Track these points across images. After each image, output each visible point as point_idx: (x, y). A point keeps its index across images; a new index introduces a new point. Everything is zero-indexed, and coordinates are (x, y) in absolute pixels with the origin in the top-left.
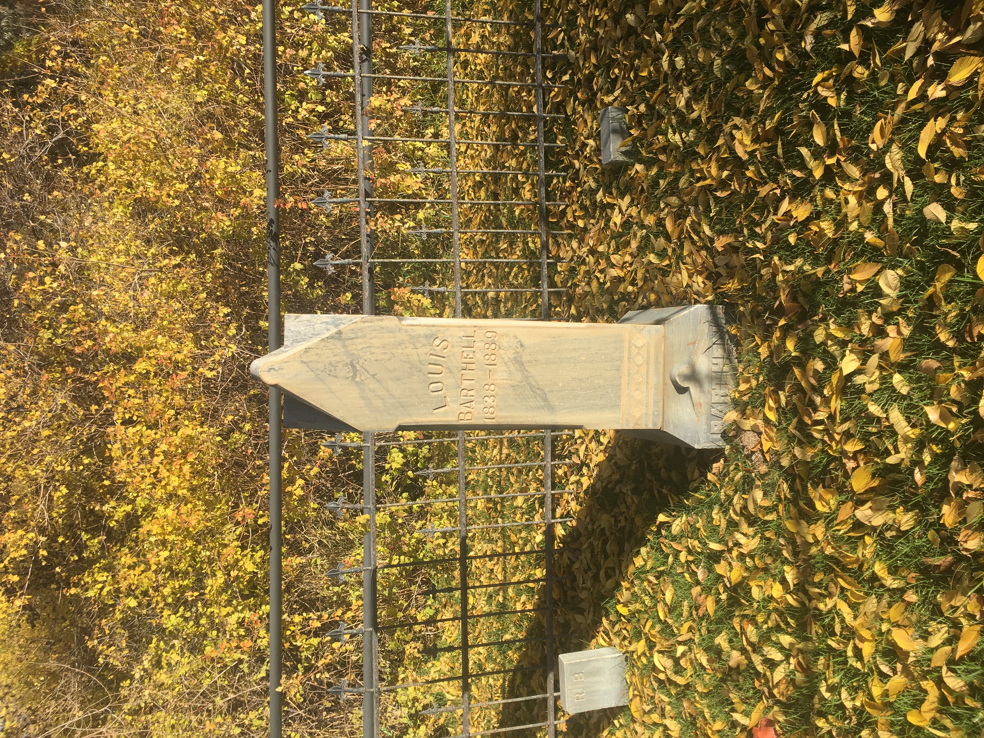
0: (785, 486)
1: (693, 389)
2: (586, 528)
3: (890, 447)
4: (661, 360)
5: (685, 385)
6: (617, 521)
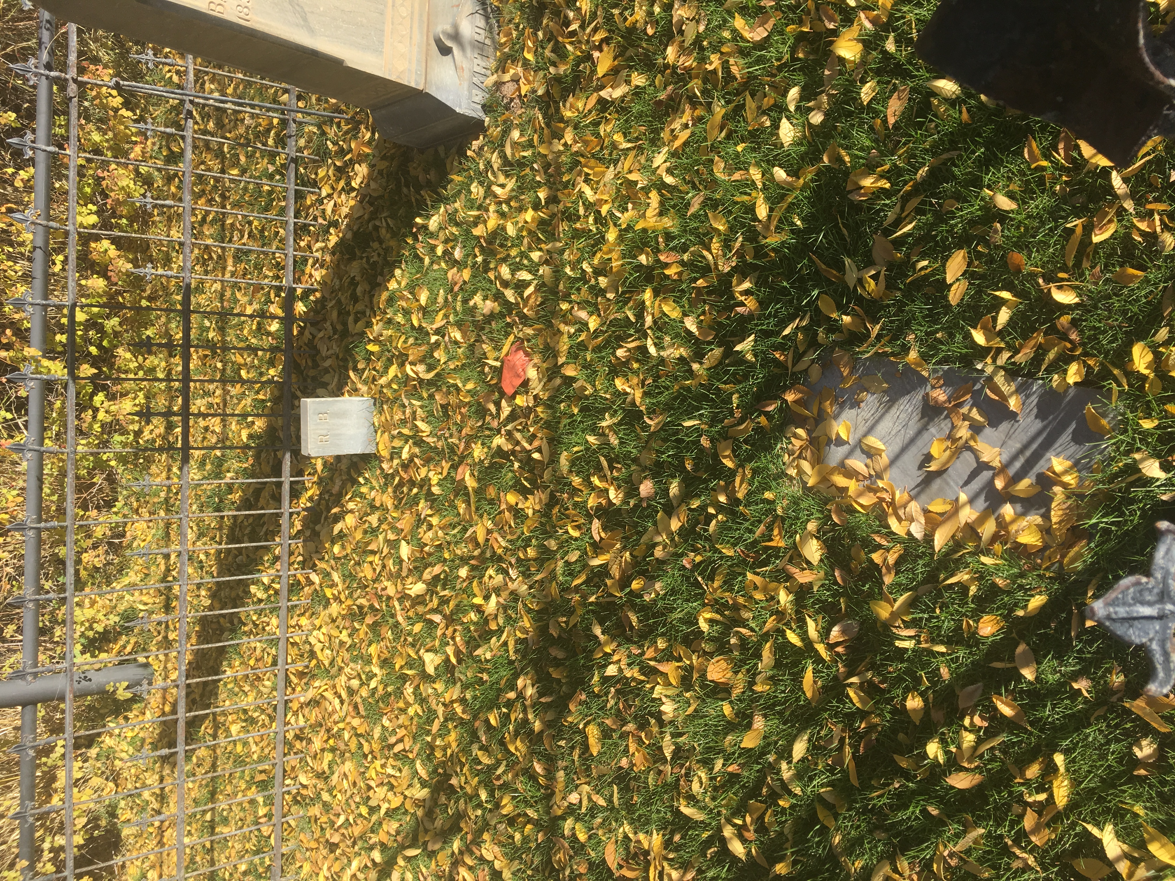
0: (540, 116)
1: (456, 51)
2: (332, 291)
5: (449, 43)
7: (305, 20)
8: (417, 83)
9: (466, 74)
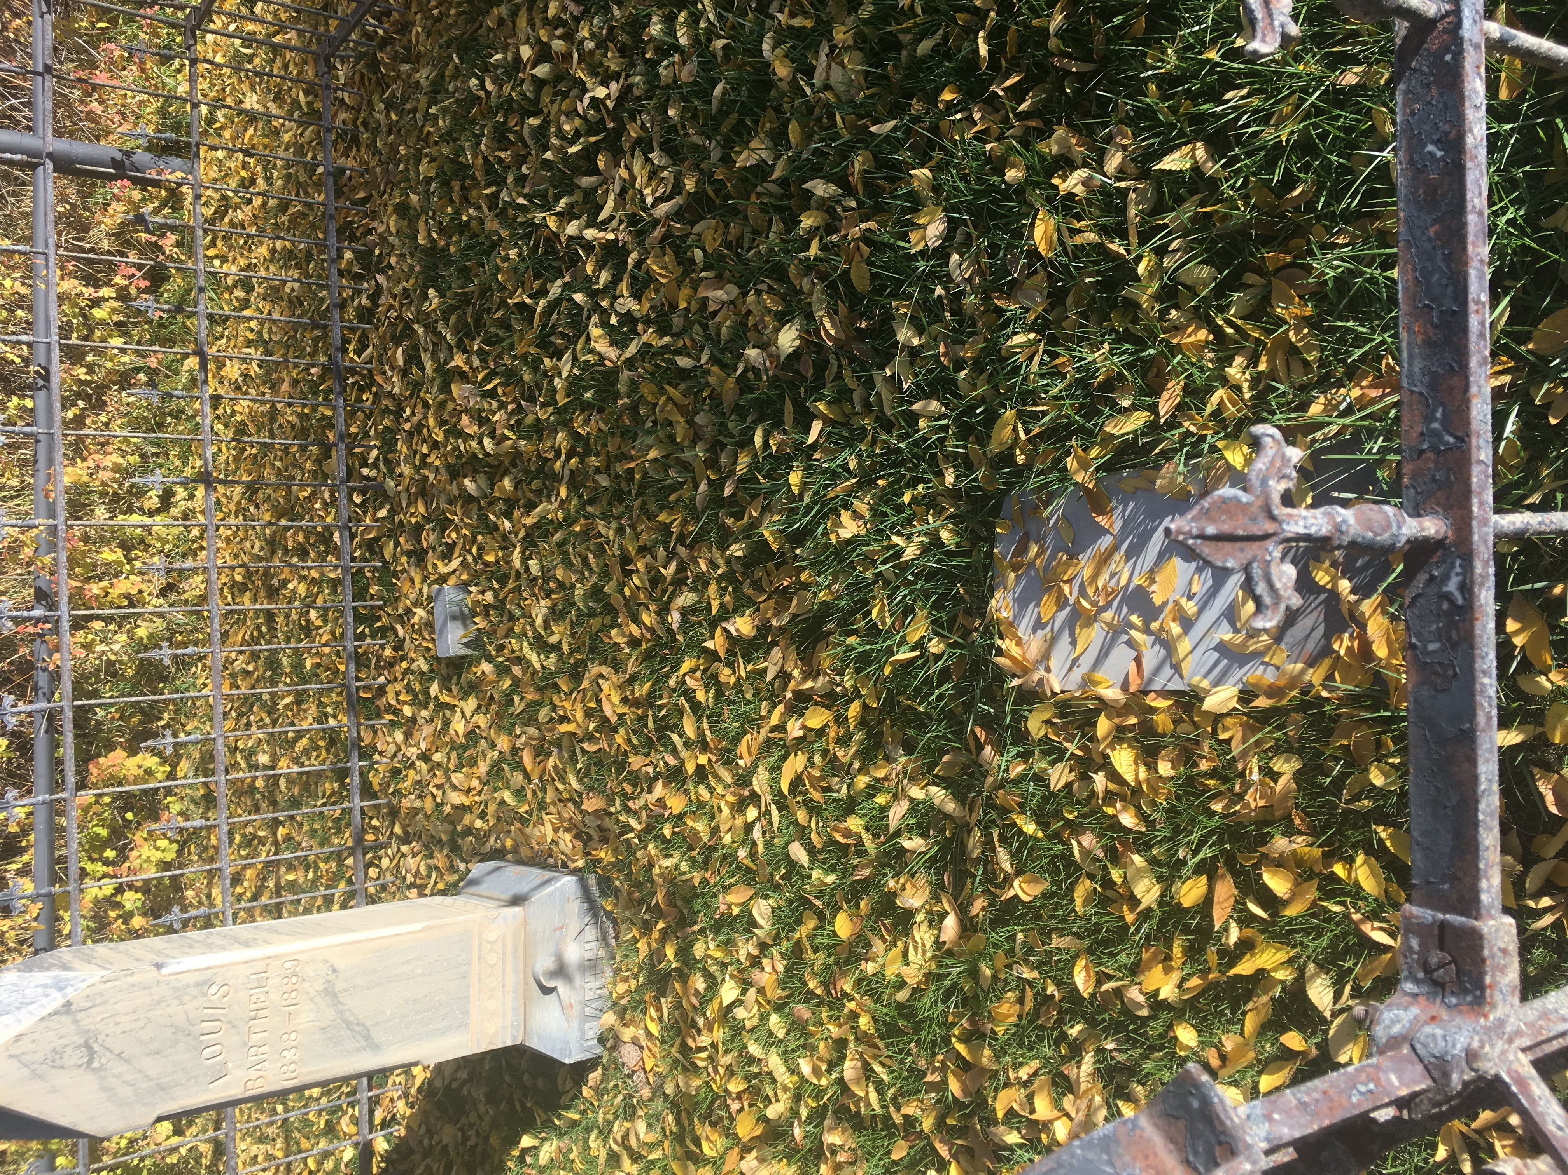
0: (670, 1118)
1: (562, 988)
2: (421, 1142)
3: (771, 1094)
4: (521, 954)
5: (550, 984)
6: (466, 1138)
7: (368, 1037)
8: (514, 1038)
9: (576, 1011)
